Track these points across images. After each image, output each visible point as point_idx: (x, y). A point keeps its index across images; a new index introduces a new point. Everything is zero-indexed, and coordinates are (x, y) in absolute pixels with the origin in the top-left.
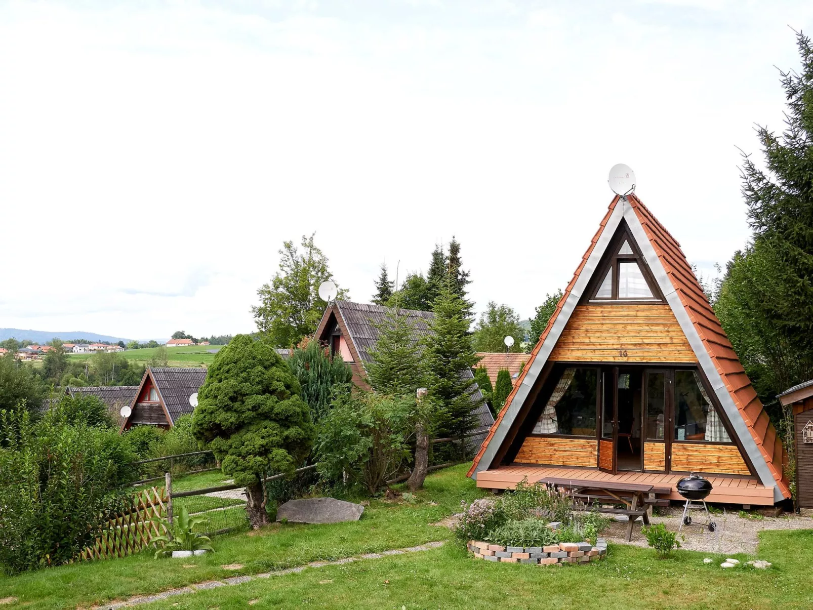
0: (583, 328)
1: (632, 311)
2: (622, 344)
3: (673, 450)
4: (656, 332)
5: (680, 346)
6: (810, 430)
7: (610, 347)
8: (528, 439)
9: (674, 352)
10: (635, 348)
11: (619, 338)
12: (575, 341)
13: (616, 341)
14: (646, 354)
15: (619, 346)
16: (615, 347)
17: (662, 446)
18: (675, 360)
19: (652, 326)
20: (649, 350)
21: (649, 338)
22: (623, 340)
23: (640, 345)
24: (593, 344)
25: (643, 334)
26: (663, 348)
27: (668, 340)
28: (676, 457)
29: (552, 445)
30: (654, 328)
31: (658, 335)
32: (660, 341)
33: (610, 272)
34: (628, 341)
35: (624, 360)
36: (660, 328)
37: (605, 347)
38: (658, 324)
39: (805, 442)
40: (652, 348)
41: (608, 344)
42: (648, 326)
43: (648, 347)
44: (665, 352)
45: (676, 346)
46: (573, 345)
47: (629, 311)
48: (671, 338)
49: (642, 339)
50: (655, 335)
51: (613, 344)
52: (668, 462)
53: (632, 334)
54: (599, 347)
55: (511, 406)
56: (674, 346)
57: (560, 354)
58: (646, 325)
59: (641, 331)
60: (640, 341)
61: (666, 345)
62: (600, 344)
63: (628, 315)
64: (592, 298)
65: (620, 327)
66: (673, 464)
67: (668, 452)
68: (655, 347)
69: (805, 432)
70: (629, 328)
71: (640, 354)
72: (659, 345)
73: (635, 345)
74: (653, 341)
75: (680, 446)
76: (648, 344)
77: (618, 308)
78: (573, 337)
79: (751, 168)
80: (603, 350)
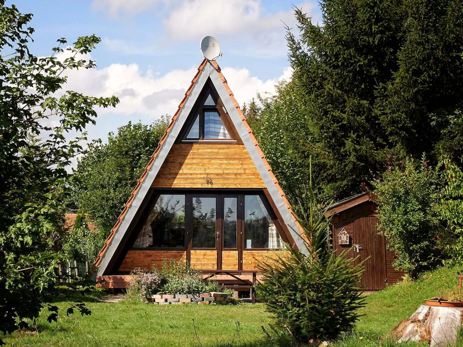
0: (177, 162)
1: (215, 148)
2: (208, 174)
3: (243, 256)
4: (233, 165)
5: (251, 175)
6: (343, 235)
7: (199, 176)
8: (130, 252)
9: (246, 180)
10: (217, 177)
11: (205, 169)
12: (171, 171)
13: (203, 172)
14: (225, 182)
15: (205, 176)
16: (202, 176)
17: (235, 253)
18: (248, 186)
19: (230, 160)
20: (228, 179)
21: (228, 169)
22: (208, 171)
23: (221, 175)
24: (186, 174)
25: (224, 166)
26: (238, 177)
27: (242, 171)
28: (246, 261)
29: (150, 256)
30: (231, 162)
31: (235, 167)
32: (235, 171)
33: (198, 119)
34: (212, 172)
35: (210, 186)
36: (237, 161)
37: (195, 176)
38: (235, 159)
39: (340, 243)
40: (230, 177)
41: (197, 174)
42: (227, 160)
43: (227, 176)
44: (239, 180)
45: (248, 176)
46: (170, 175)
47: (212, 148)
48: (245, 169)
49: (223, 170)
50: (232, 167)
51: (201, 174)
52: (240, 265)
53: (215, 166)
54: (190, 176)
55: (122, 224)
56: (247, 175)
57: (159, 182)
58: (225, 160)
59: (221, 164)
60: (221, 172)
61: (240, 174)
62: (191, 174)
63: (212, 152)
64: (184, 138)
65: (206, 161)
66: (243, 266)
67: (240, 258)
68: (233, 176)
69: (340, 237)
70: (213, 161)
71: (221, 181)
72: (236, 174)
73: (217, 174)
74: (231, 171)
75: (249, 253)
76: (227, 174)
77: (204, 146)
78: (170, 169)
79: (292, 39)
80: (193, 179)
